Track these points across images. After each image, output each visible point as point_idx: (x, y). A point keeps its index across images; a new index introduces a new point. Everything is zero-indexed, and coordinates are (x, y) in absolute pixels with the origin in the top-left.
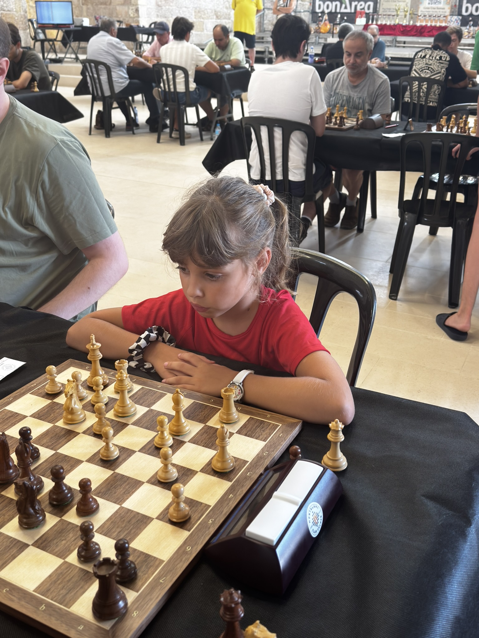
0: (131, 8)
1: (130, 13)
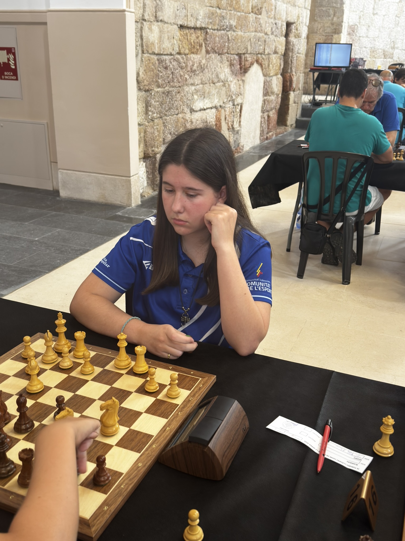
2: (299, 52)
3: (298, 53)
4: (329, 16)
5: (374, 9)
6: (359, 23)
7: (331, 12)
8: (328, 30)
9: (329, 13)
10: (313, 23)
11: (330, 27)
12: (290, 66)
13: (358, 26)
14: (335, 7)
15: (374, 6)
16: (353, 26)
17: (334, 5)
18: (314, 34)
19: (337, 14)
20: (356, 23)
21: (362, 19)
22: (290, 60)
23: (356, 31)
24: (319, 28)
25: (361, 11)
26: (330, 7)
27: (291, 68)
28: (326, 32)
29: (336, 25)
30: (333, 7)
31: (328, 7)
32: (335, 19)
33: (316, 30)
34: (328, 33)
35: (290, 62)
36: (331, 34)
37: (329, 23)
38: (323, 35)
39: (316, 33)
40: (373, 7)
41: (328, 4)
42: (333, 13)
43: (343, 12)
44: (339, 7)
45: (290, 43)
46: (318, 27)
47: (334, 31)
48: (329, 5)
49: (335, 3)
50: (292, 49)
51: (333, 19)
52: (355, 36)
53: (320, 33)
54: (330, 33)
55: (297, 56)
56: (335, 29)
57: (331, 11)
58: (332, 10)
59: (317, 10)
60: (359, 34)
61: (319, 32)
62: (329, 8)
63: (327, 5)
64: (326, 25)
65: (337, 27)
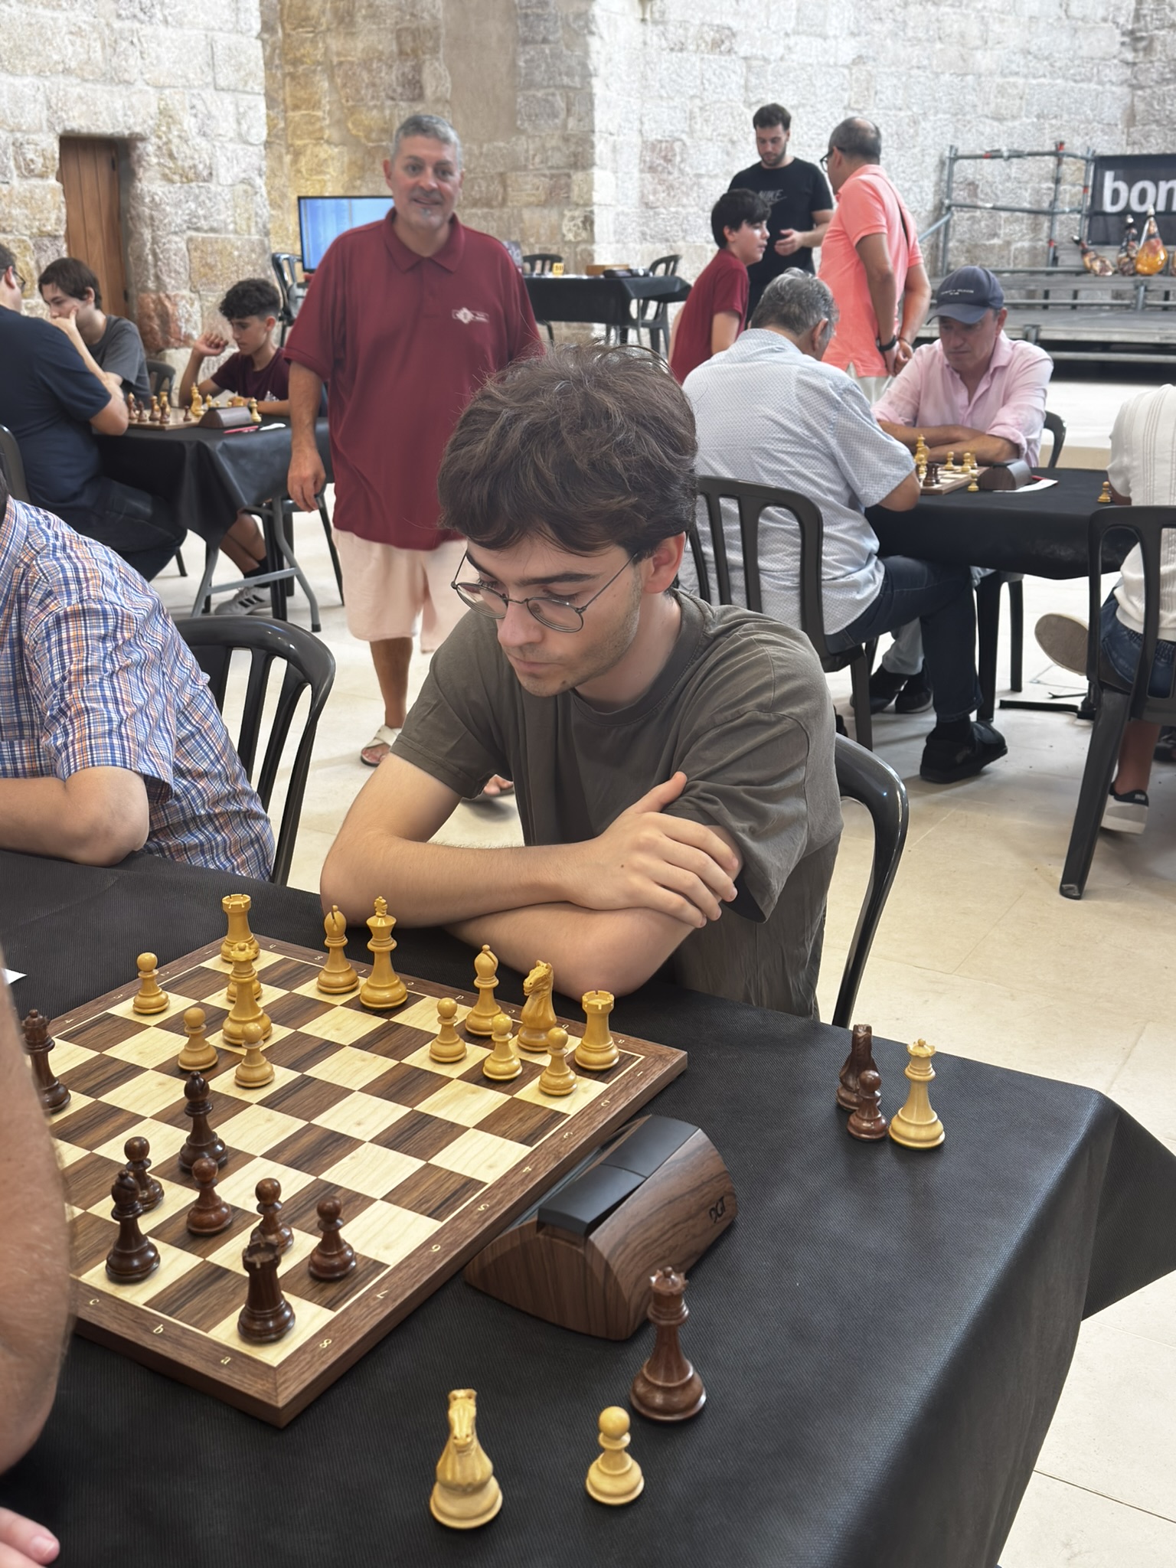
0: (568, 214)
1: (565, 230)
2: (203, 223)
3: (197, 229)
4: (555, 115)
5: (746, 88)
6: (691, 133)
7: (560, 103)
8: (557, 159)
9: (552, 106)
10: (514, 139)
11: (559, 149)
12: (152, 271)
13: (684, 144)
14: (570, 87)
15: (747, 81)
16: (664, 145)
17: (566, 80)
18: (519, 173)
19: (576, 109)
20: (676, 135)
21: (699, 120)
22: (147, 250)
23: (678, 159)
24: (531, 152)
25: (692, 97)
26: (556, 87)
27: (157, 278)
28: (550, 164)
29: (577, 143)
30: (564, 87)
31: (549, 86)
32: (572, 123)
33: (522, 159)
34: (558, 168)
35: (150, 257)
36: (566, 171)
37: (556, 137)
38: (545, 176)
39: (525, 168)
40: (742, 82)
41: (550, 79)
42: (563, 105)
43: (590, 98)
44: (579, 86)
45: (143, 198)
46: (527, 151)
47: (572, 159)
48: (551, 82)
49: (568, 74)
50: (152, 218)
51: (565, 126)
52: (676, 174)
53: (537, 169)
54: (562, 168)
55: (190, 240)
56: (575, 155)
57: (558, 98)
58: (561, 95)
59: (519, 100)
60: (691, 167)
61: (531, 167)
62: (552, 90)
63: (545, 83)
64: (548, 145)
65: (580, 149)
